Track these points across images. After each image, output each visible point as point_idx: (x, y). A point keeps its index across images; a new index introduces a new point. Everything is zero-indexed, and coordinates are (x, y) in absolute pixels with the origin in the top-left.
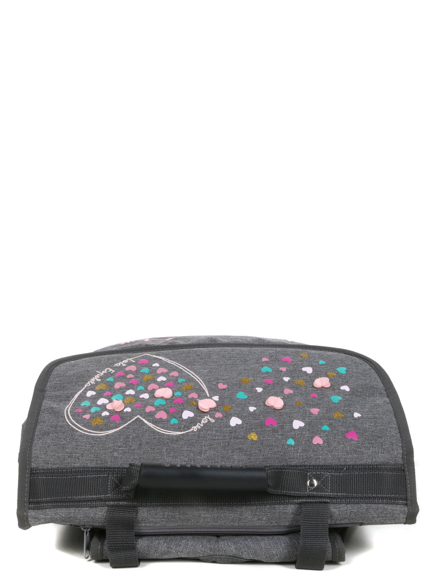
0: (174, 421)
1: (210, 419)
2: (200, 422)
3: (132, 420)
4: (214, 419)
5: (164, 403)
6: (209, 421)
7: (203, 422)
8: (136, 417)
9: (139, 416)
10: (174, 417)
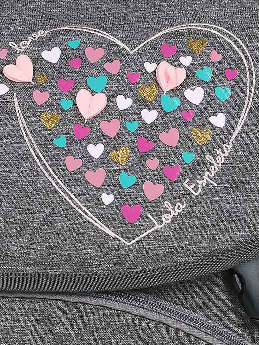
0: (74, 44)
1: (16, 47)
2: (32, 41)
3: (141, 45)
4: (10, 47)
5: (91, 81)
6: (18, 43)
7: (28, 43)
8: (135, 50)
9: (131, 53)
10: (73, 49)
